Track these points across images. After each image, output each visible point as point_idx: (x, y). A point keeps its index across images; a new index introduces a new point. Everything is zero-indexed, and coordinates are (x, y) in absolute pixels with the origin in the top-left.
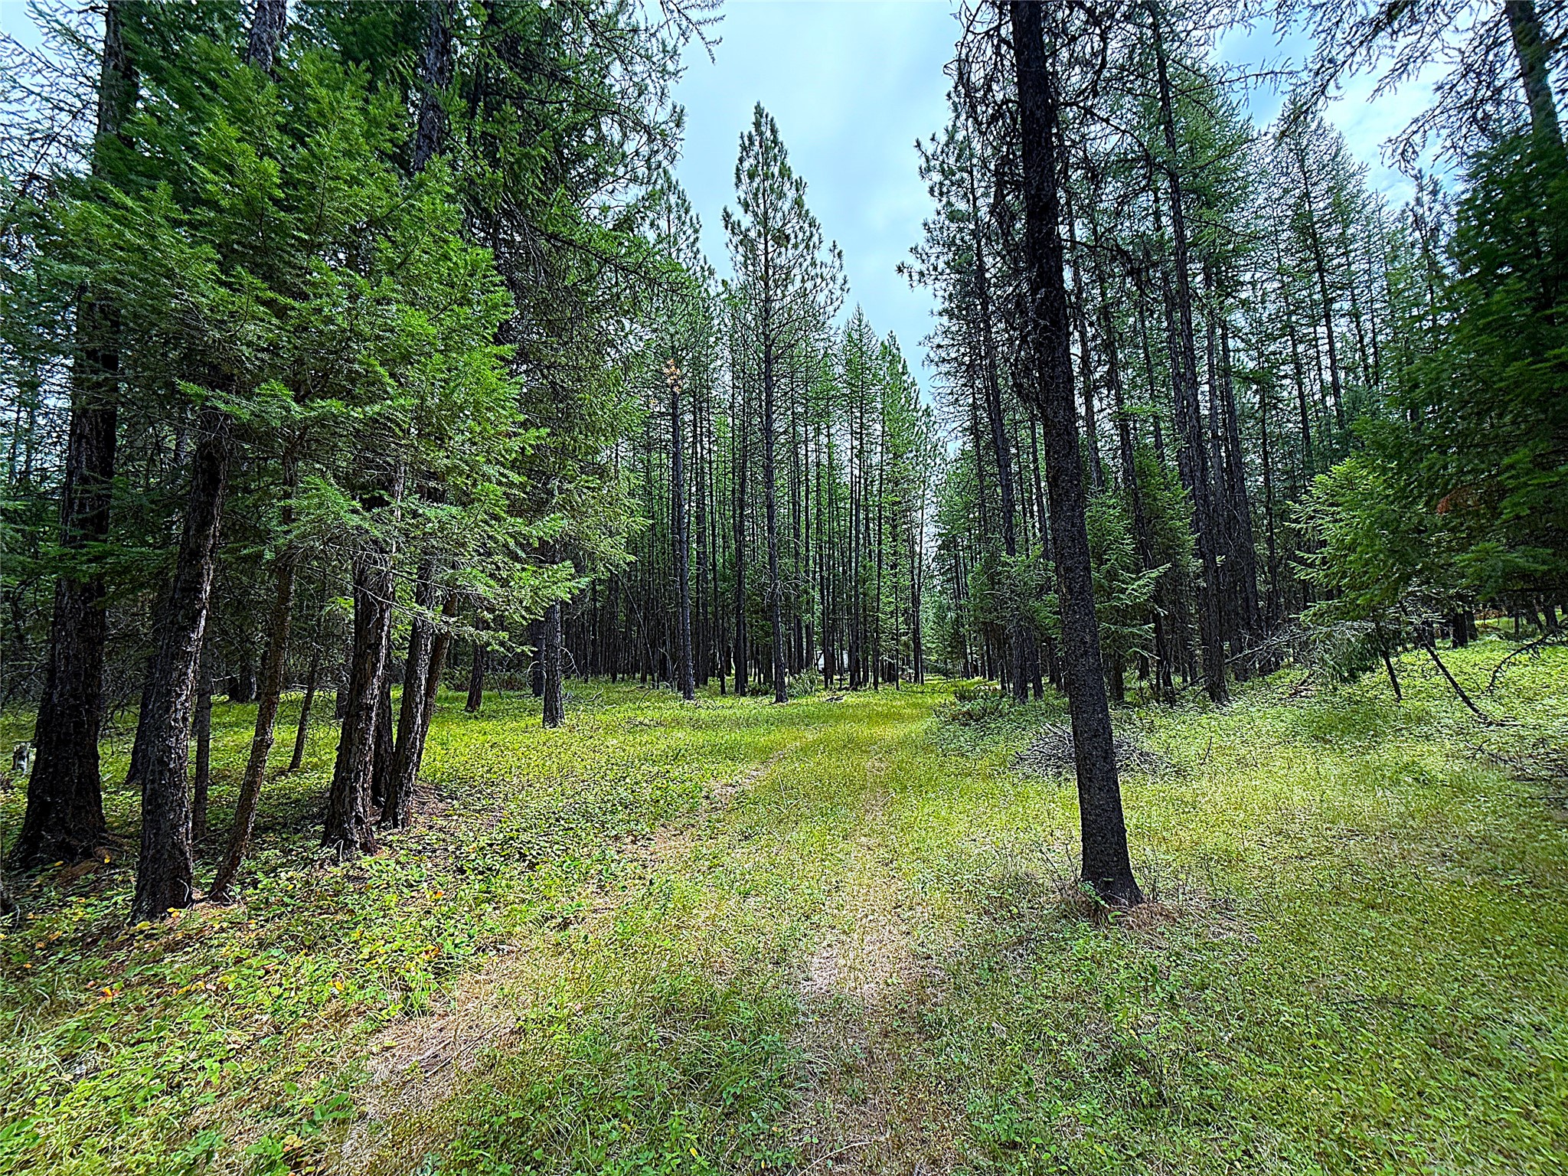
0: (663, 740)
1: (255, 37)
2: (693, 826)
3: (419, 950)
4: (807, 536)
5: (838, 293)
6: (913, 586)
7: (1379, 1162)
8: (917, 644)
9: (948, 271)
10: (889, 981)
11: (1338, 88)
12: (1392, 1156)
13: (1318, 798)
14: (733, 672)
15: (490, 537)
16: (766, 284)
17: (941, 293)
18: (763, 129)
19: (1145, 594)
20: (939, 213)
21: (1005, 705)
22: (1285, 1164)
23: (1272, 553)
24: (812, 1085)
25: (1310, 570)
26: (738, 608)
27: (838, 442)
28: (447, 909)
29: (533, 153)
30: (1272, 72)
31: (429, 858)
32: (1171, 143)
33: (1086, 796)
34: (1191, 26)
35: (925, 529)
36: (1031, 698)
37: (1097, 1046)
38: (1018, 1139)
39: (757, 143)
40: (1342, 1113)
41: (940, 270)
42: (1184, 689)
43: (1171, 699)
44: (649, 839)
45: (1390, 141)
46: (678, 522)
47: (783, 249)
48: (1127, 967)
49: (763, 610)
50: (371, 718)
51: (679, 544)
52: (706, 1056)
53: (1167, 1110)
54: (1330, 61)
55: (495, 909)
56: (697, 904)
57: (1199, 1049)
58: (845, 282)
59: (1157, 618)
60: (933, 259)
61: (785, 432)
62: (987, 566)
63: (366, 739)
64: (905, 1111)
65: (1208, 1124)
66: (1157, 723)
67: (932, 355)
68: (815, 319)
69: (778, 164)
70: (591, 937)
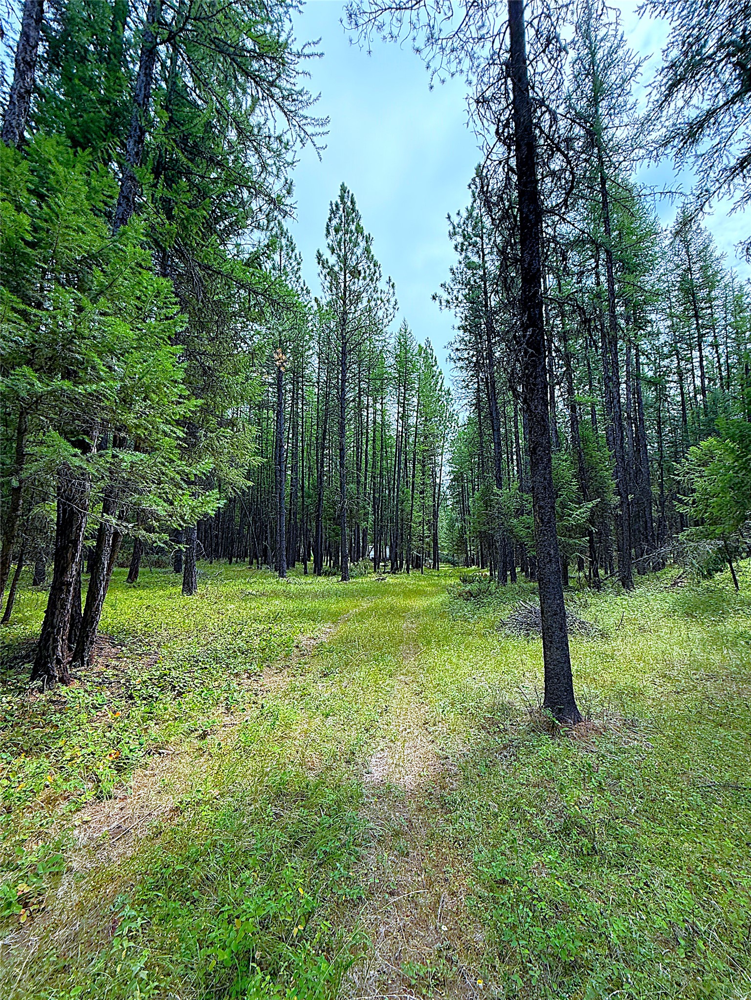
0: (265, 606)
1: (7, 122)
2: (289, 667)
3: (105, 754)
4: (366, 470)
5: (391, 310)
6: (434, 505)
7: (724, 889)
8: (436, 544)
9: (465, 301)
10: (422, 774)
11: (711, 207)
12: (731, 883)
13: (688, 654)
14: (312, 558)
15: (163, 474)
16: (344, 302)
17: (459, 315)
18: (346, 200)
19: (584, 518)
20: (460, 263)
21: (493, 586)
22: (669, 890)
23: (662, 493)
24: (373, 844)
25: (685, 507)
26: (318, 516)
27: (388, 408)
28: (123, 725)
29: (198, 214)
30: (670, 192)
31: (107, 688)
32: (608, 231)
33: (548, 653)
34: (622, 159)
35: (443, 468)
36: (509, 582)
37: (554, 816)
38: (507, 878)
39: (341, 209)
40: (703, 857)
41: (459, 300)
42: (606, 579)
43: (597, 585)
44: (259, 676)
45: (741, 243)
46: (280, 457)
47: (356, 280)
48: (573, 764)
49: (334, 519)
50: (70, 591)
51: (281, 472)
52: (304, 826)
53: (598, 858)
54: (706, 191)
55: (156, 724)
56: (295, 722)
57: (617, 818)
58: (396, 304)
59: (590, 534)
60: (455, 293)
61: (354, 401)
62: (483, 495)
63: (66, 605)
64: (433, 861)
65: (623, 866)
66: (589, 602)
67: (452, 355)
68: (376, 328)
69: (355, 224)
70: (223, 744)
